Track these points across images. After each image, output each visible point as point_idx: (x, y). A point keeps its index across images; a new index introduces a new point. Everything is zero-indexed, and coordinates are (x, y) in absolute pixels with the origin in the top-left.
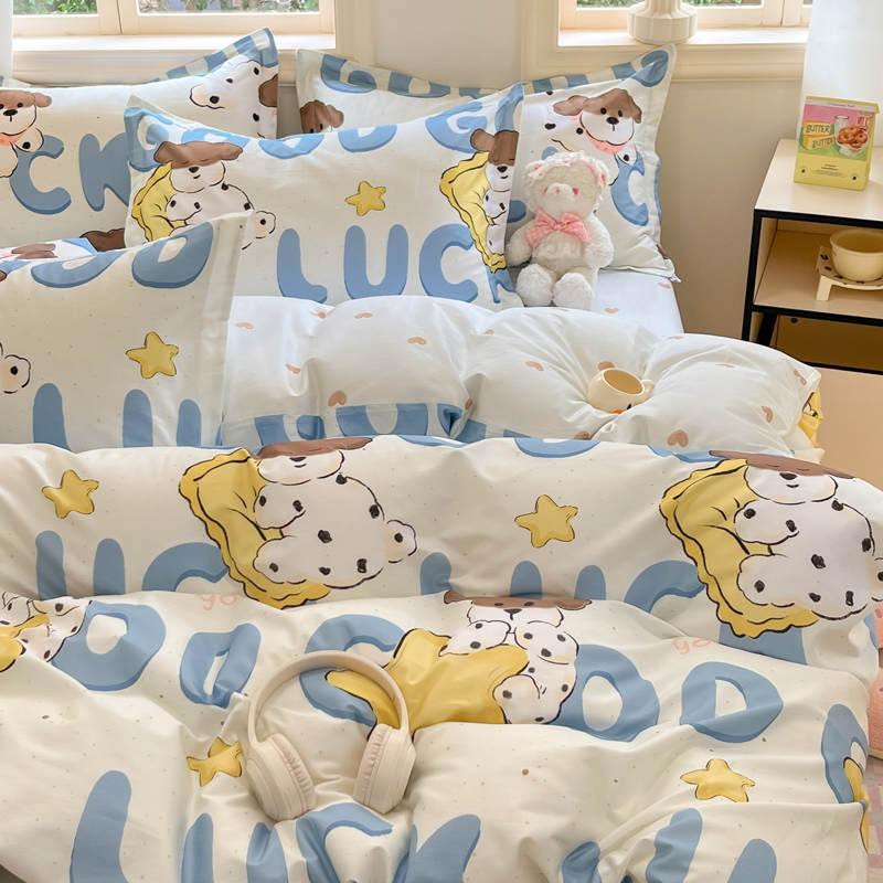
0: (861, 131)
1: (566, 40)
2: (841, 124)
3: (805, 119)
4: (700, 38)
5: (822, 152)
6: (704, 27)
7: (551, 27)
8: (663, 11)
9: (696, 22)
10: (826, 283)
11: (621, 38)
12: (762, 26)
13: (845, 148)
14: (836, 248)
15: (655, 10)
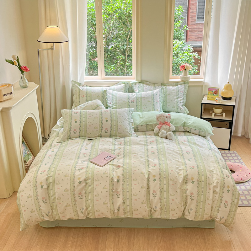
0: (217, 92)
1: (170, 80)
2: (214, 91)
3: (209, 90)
4: (191, 80)
5: (211, 95)
6: (191, 79)
7: (168, 78)
8: (185, 76)
9: (190, 78)
10: (213, 114)
11: (179, 80)
12: (200, 78)
13: (215, 94)
14: (214, 109)
15: (184, 76)
